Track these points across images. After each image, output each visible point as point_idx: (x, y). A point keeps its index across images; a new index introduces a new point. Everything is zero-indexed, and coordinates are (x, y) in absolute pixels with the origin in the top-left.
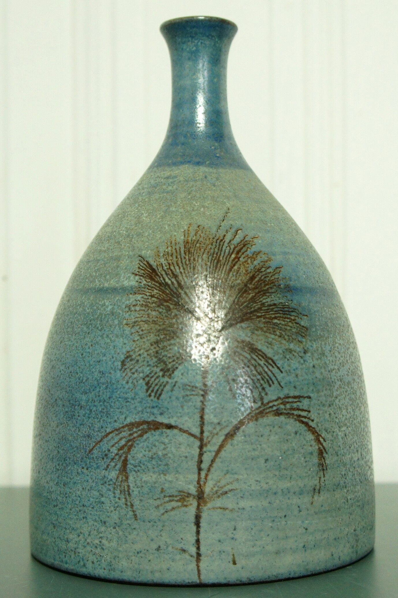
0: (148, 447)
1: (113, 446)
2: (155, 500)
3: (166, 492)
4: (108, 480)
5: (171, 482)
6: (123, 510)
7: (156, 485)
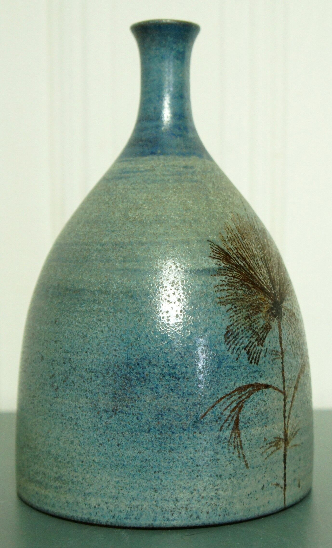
0: (254, 406)
1: (226, 409)
2: (261, 448)
3: (267, 440)
4: (223, 439)
5: (270, 431)
6: (237, 462)
7: (261, 436)
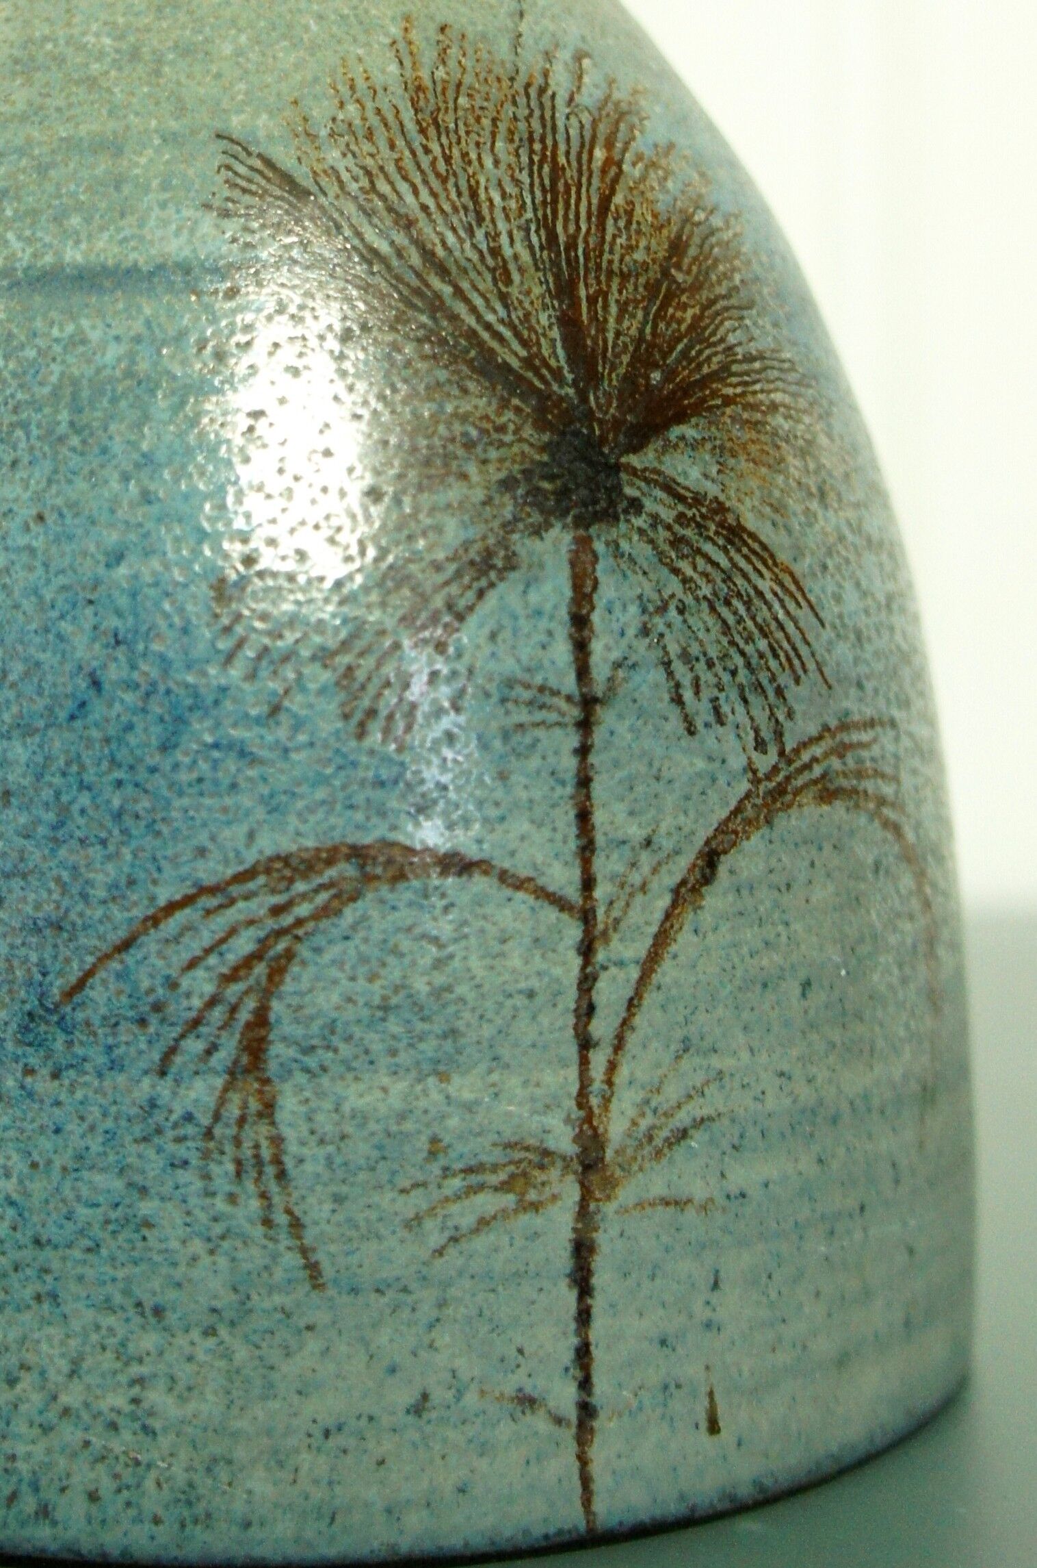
0: (363, 959)
1: (192, 964)
2: (403, 1191)
3: (453, 1154)
4: (174, 1117)
5: (470, 1108)
6: (255, 1251)
7: (409, 1126)
